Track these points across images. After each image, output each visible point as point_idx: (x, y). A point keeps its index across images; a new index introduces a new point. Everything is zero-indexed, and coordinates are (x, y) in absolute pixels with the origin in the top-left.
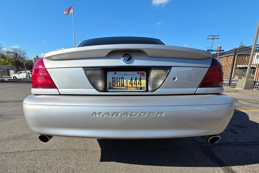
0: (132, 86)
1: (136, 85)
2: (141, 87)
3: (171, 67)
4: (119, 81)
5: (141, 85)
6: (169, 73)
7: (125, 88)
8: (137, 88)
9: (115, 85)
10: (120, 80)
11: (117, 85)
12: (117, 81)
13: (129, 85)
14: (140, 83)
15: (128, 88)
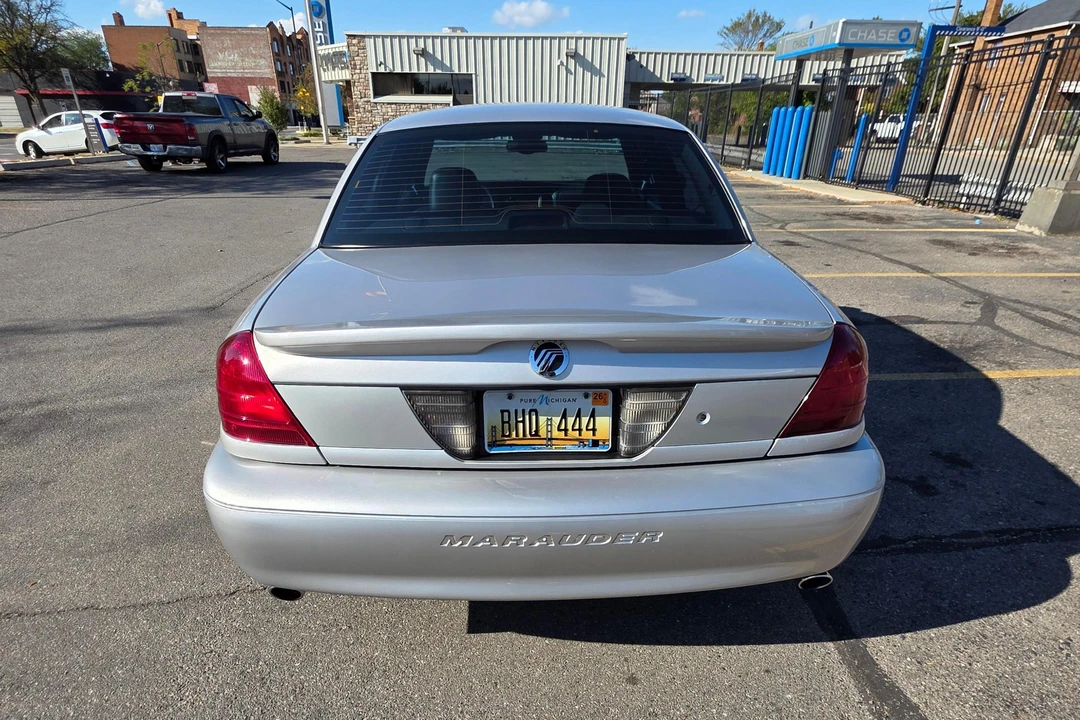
0: (566, 435)
1: (580, 435)
2: (594, 438)
3: (692, 384)
4: (523, 422)
5: (594, 435)
6: (684, 402)
7: (544, 442)
8: (581, 441)
9: (510, 435)
10: (527, 417)
11: (517, 435)
12: (517, 422)
13: (556, 434)
14: (591, 427)
15: (554, 442)
